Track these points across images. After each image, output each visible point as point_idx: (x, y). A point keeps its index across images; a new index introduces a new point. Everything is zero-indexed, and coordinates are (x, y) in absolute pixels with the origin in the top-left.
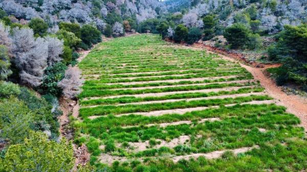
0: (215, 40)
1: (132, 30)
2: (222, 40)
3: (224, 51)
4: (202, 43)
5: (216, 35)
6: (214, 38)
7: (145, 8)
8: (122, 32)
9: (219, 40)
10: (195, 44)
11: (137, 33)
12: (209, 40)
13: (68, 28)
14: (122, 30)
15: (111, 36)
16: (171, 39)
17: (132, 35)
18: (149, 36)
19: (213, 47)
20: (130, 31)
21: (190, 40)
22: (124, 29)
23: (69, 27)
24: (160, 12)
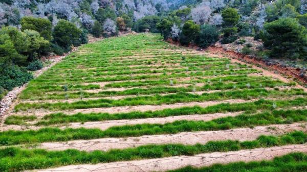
0: (241, 43)
1: (128, 29)
2: (251, 43)
3: (260, 60)
4: (221, 47)
5: (241, 35)
6: (238, 40)
7: (144, 4)
8: (114, 31)
9: (247, 43)
10: (210, 47)
11: (134, 32)
12: (231, 42)
13: (32, 25)
14: (114, 29)
15: (101, 35)
16: (175, 40)
17: (127, 34)
18: (148, 36)
19: (239, 54)
20: (126, 30)
21: (203, 42)
22: (117, 27)
23: (34, 24)
24: (160, 9)
